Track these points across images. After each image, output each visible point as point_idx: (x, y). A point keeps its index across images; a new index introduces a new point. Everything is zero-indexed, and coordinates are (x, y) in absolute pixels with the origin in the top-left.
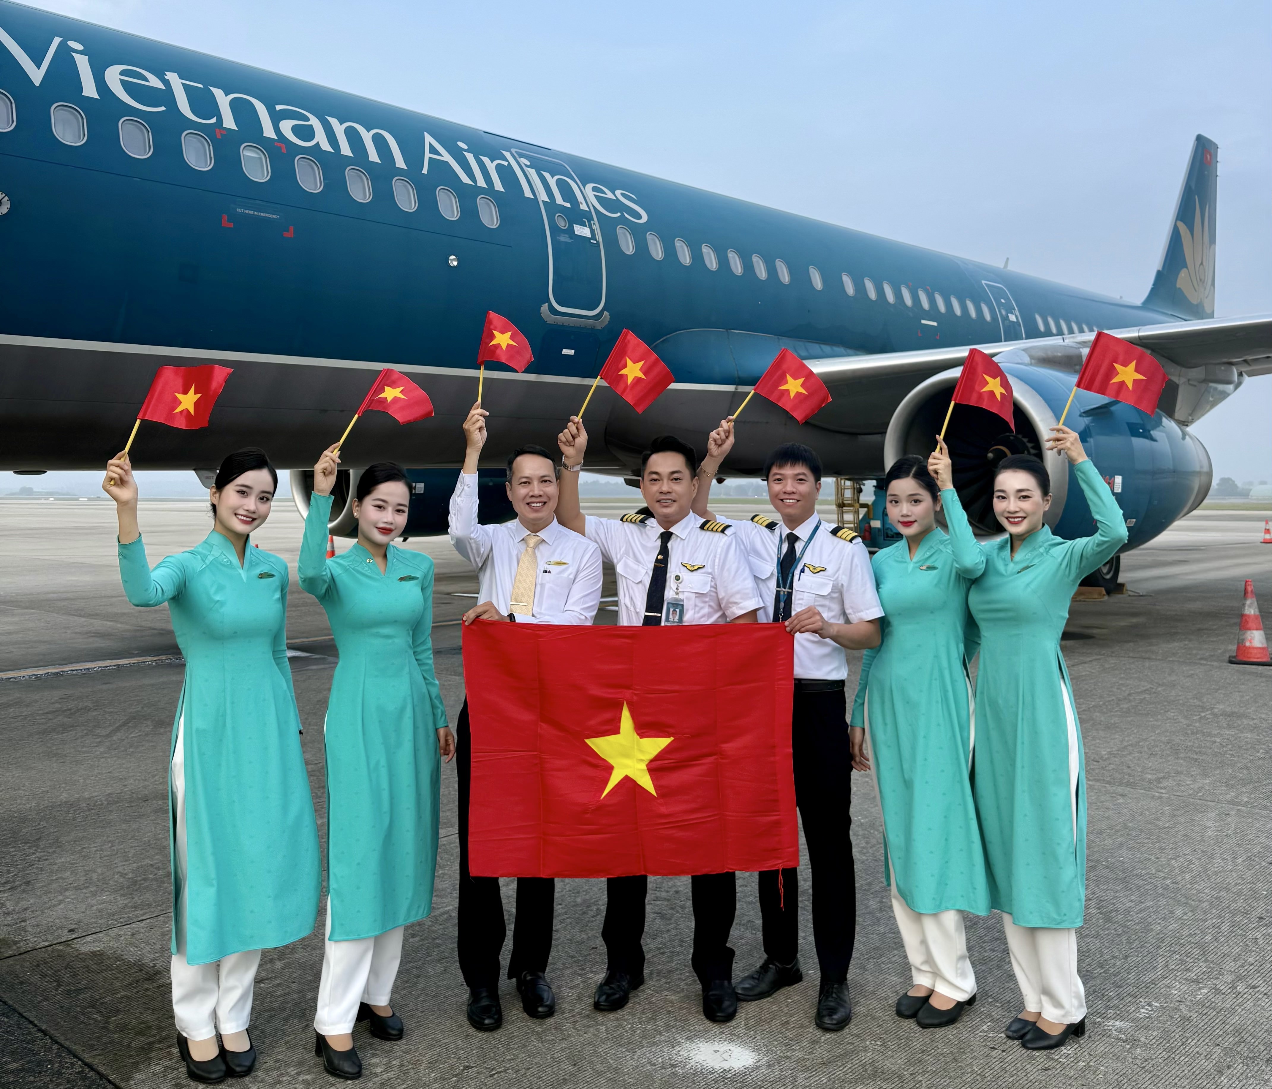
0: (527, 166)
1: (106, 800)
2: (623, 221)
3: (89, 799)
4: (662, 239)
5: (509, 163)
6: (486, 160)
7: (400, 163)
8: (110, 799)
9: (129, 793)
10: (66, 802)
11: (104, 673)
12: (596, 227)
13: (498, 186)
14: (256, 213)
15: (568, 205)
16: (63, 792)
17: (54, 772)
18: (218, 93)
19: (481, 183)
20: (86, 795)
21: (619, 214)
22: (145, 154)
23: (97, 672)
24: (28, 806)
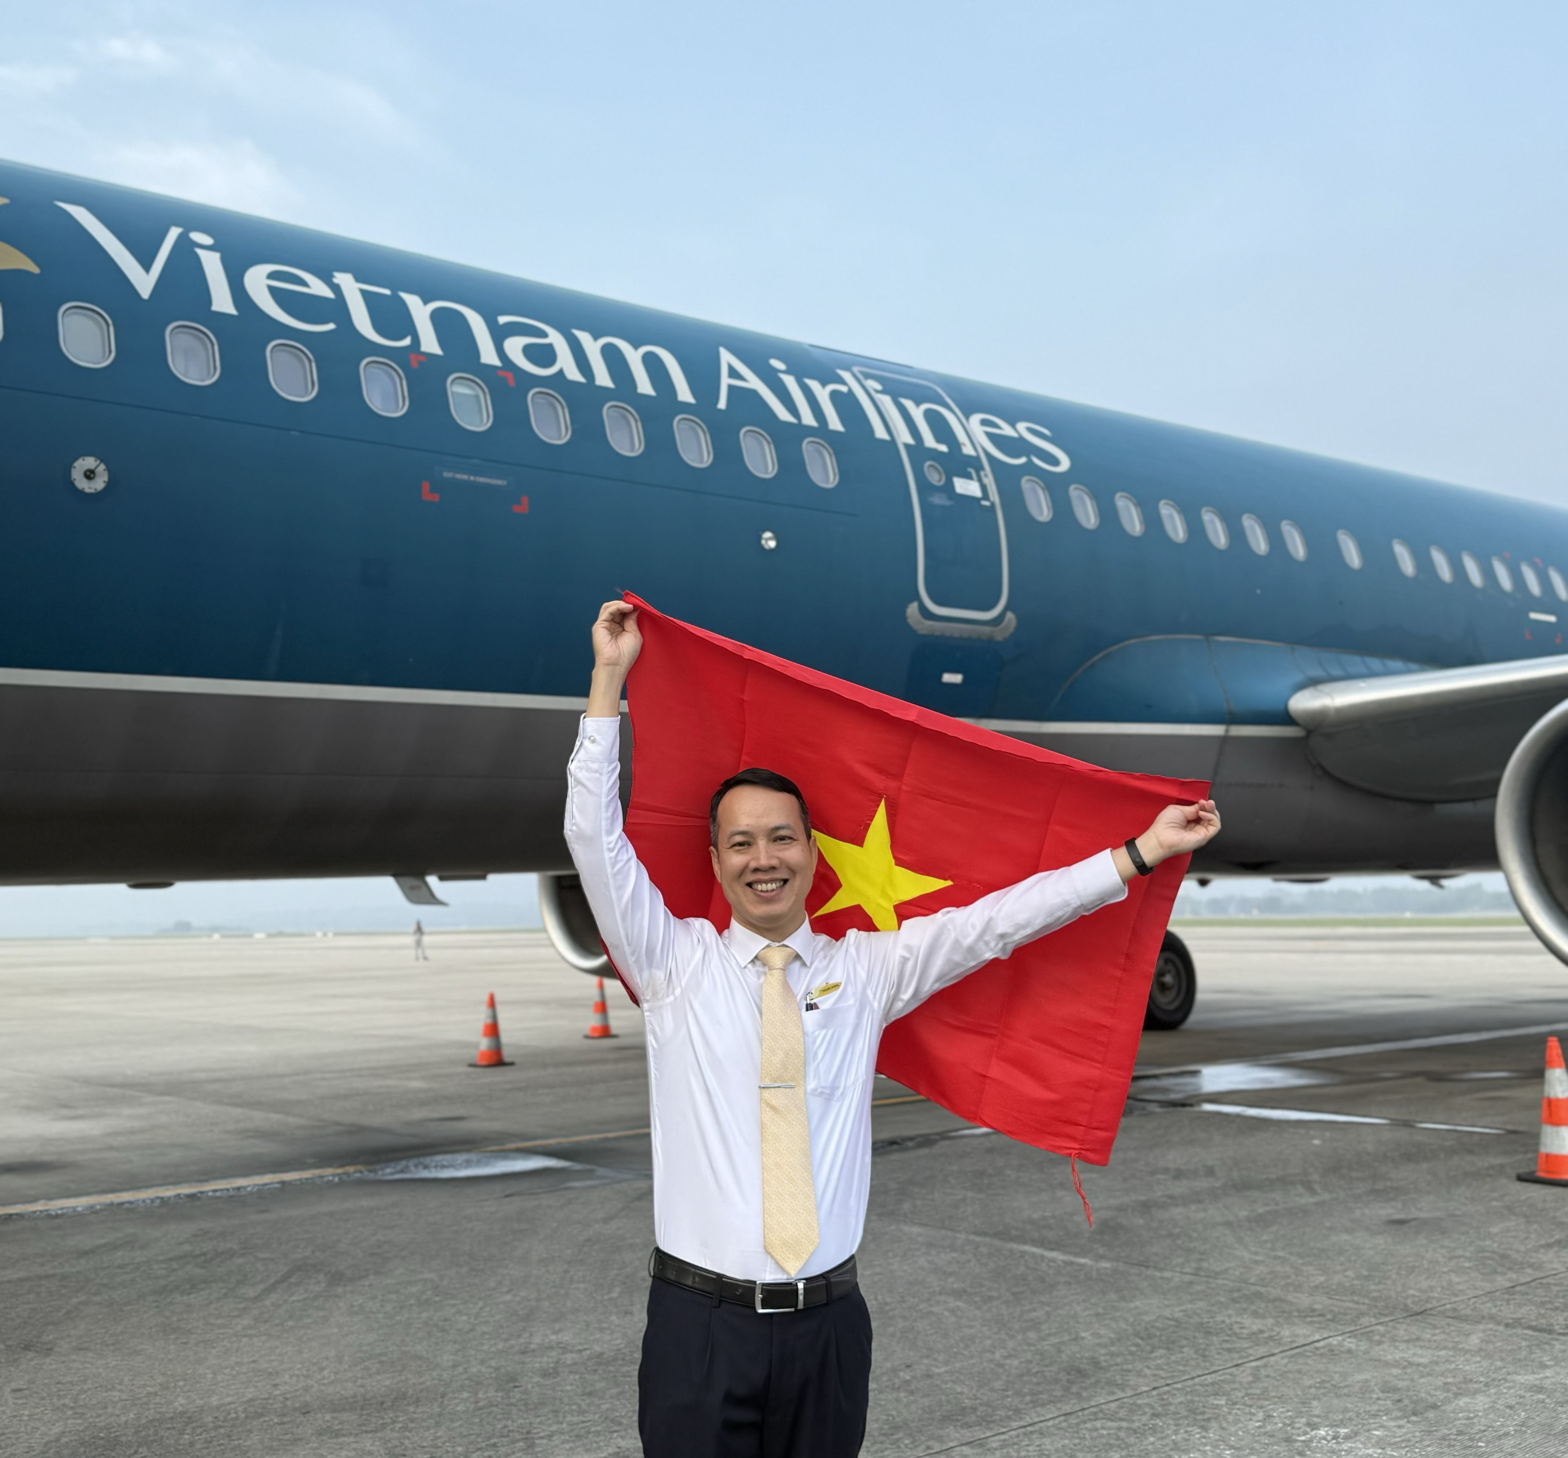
0: (877, 391)
1: (245, 1410)
2: (1029, 469)
3: (218, 1408)
4: (1096, 496)
5: (850, 391)
6: (814, 385)
7: (684, 394)
8: (251, 1409)
9: (281, 1398)
10: (182, 1413)
11: (263, 1195)
12: (989, 480)
13: (835, 423)
14: (472, 478)
15: (943, 448)
16: (179, 1395)
17: (170, 1360)
18: (412, 301)
19: (808, 419)
20: (214, 1401)
21: (1023, 460)
22: (306, 393)
23: (251, 1194)
24: (123, 1419)
